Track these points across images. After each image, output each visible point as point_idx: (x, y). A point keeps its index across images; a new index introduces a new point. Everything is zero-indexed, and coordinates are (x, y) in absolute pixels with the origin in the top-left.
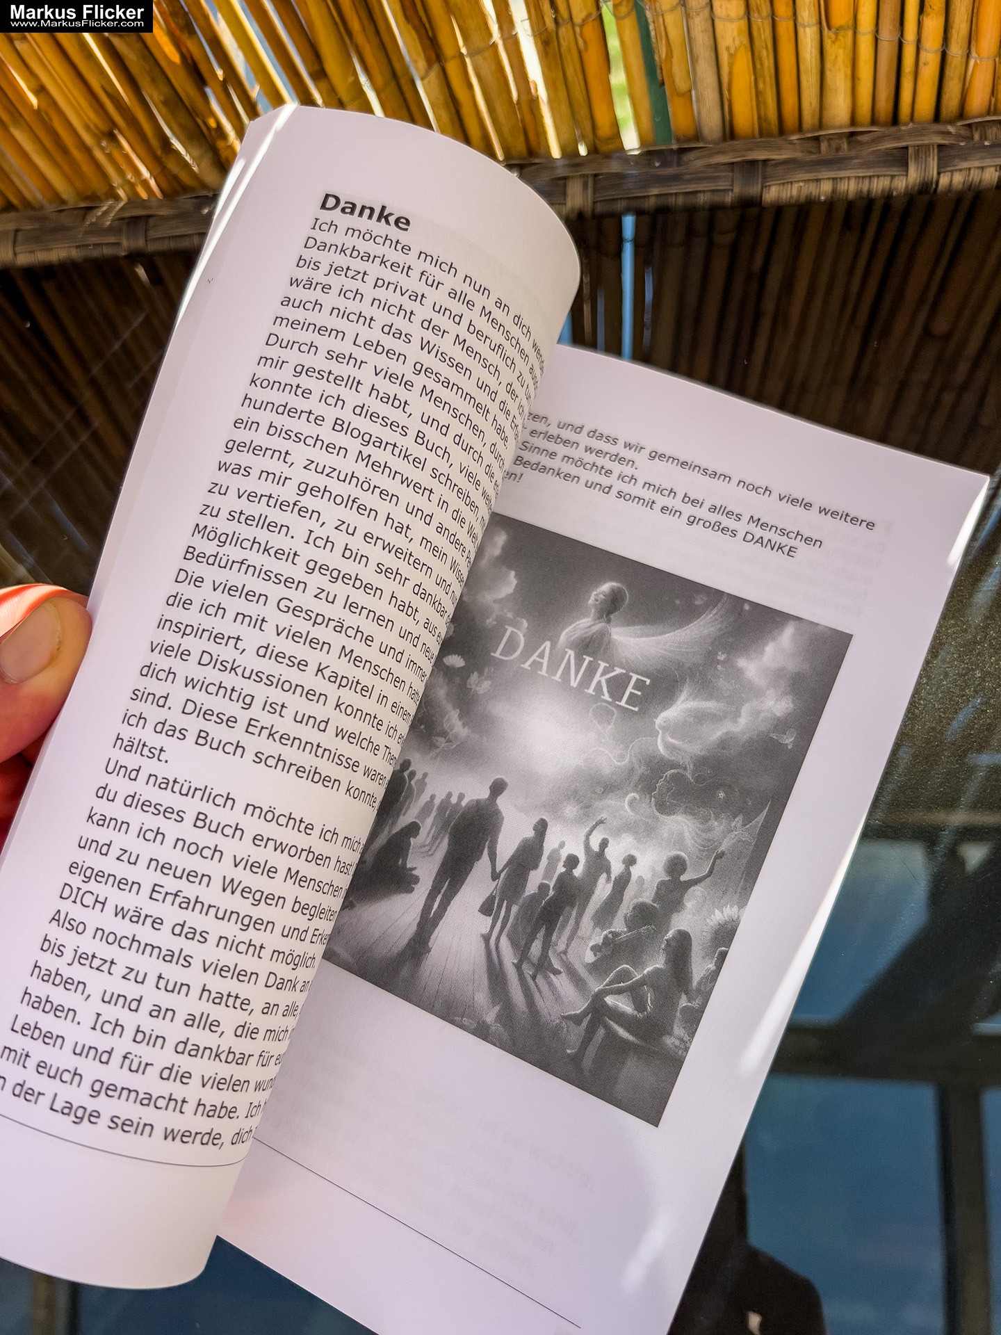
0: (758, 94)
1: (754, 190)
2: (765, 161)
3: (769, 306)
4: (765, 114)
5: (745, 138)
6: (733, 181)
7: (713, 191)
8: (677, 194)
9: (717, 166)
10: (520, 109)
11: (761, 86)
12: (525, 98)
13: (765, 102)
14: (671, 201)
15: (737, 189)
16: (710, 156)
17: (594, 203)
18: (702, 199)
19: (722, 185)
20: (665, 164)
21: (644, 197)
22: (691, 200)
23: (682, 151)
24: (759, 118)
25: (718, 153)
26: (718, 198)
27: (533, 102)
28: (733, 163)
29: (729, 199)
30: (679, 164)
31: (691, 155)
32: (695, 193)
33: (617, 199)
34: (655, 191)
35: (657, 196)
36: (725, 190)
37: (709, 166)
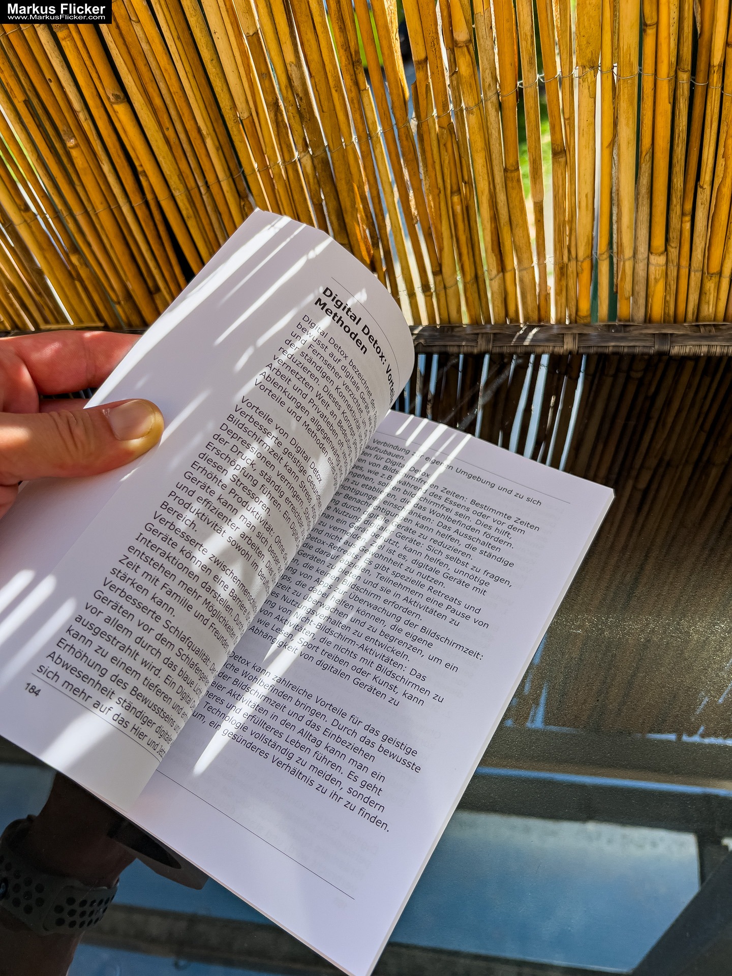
0: (666, 302)
1: (666, 348)
2: (671, 334)
3: (655, 414)
4: (668, 312)
5: (657, 322)
6: (655, 343)
7: (644, 346)
8: (625, 346)
9: (646, 335)
10: (539, 298)
11: (668, 298)
12: (543, 293)
13: (669, 307)
14: (621, 350)
15: (657, 347)
16: (641, 329)
17: (578, 347)
18: (637, 350)
19: (648, 344)
20: (616, 331)
21: (606, 346)
22: (631, 350)
23: (625, 326)
24: (665, 313)
25: (646, 328)
26: (646, 350)
27: (548, 295)
28: (654, 334)
29: (652, 351)
30: (625, 332)
31: (632, 328)
32: (635, 346)
33: (592, 346)
34: (613, 344)
35: (613, 346)
36: (650, 347)
37: (642, 334)
